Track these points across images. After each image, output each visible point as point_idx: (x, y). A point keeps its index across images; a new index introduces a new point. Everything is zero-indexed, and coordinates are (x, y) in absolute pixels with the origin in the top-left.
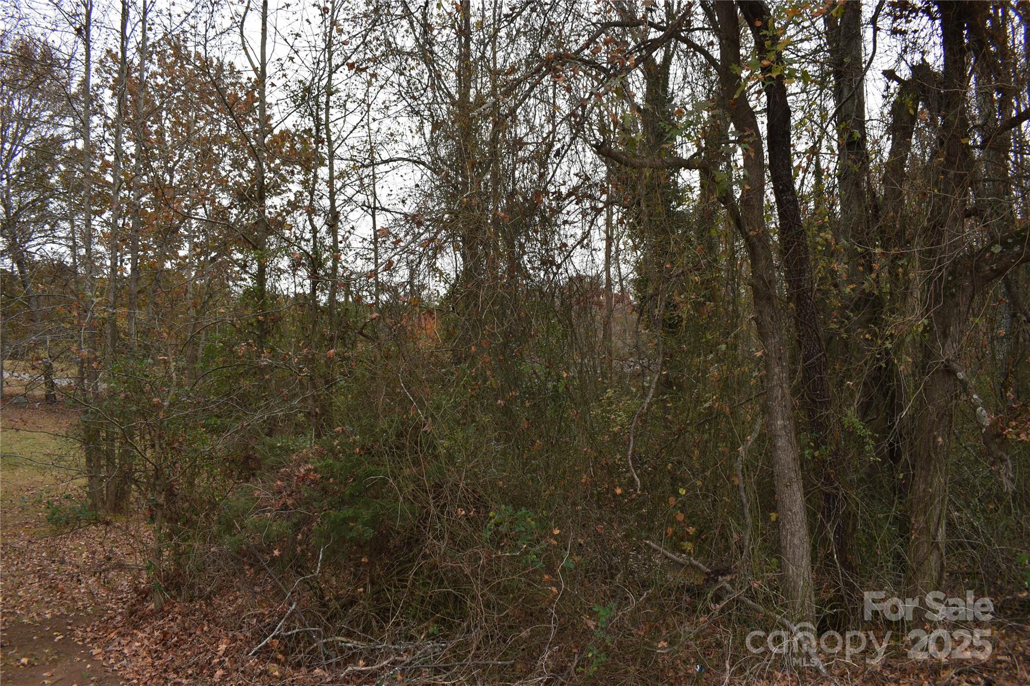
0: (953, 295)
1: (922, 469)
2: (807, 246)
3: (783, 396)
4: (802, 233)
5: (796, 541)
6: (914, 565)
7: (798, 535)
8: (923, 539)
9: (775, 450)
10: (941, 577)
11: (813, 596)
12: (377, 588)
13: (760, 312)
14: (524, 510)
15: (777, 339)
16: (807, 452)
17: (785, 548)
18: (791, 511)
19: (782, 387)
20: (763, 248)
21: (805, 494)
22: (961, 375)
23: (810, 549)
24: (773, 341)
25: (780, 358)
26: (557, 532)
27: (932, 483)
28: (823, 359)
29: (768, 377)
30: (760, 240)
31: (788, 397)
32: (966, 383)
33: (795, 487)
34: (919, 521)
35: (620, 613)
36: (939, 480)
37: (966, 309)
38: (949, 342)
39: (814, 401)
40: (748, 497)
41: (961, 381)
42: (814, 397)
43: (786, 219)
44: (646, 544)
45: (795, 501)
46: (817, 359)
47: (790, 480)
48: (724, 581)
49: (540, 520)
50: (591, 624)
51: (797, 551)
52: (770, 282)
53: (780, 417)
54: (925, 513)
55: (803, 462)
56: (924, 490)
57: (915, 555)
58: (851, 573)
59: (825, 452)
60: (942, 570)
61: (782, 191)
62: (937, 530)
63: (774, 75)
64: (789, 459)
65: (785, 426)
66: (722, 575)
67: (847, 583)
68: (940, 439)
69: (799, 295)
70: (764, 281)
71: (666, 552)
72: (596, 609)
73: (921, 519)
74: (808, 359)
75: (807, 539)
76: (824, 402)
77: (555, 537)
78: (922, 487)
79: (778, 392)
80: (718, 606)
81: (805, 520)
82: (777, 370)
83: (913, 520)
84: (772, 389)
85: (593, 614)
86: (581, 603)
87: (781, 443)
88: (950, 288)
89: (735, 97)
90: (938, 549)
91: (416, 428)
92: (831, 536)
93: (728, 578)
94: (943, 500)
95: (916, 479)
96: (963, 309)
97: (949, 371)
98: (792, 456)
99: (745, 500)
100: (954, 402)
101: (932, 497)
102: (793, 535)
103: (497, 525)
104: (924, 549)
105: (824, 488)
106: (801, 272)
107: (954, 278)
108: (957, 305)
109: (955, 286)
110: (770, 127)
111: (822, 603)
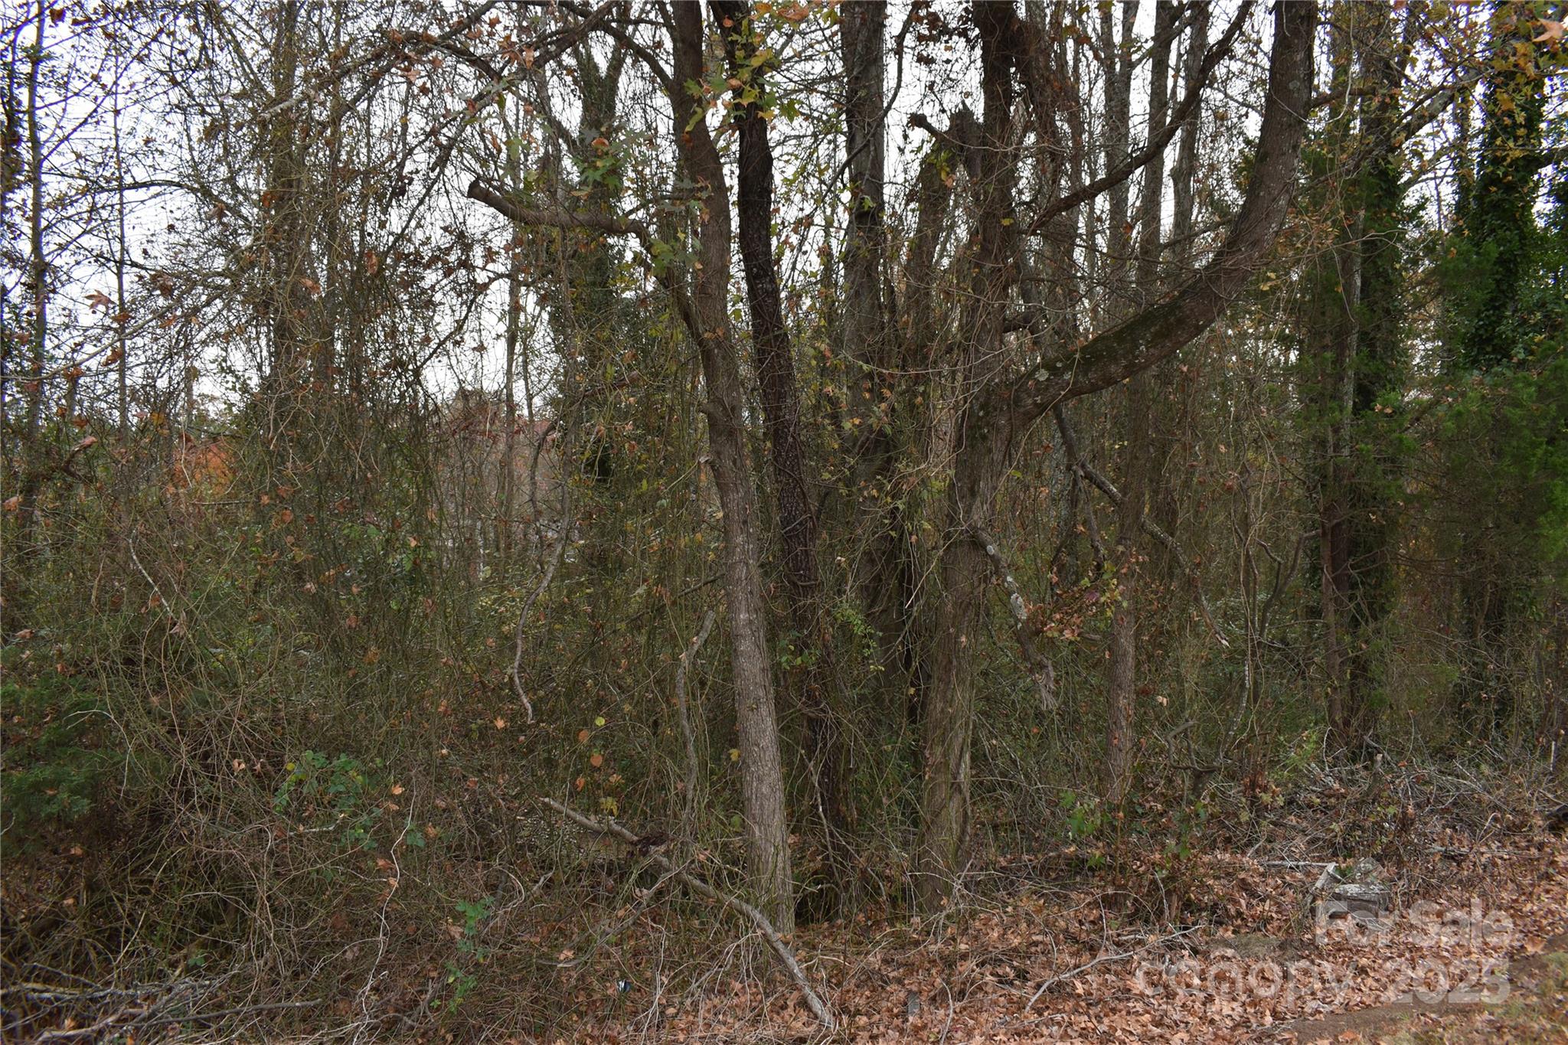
0: (984, 438)
1: (940, 680)
2: (790, 359)
3: (748, 578)
4: (782, 339)
5: (765, 790)
6: (928, 817)
7: (767, 780)
8: (941, 779)
9: (737, 657)
10: (963, 832)
11: (788, 867)
12: (97, 896)
13: (718, 454)
14: (343, 758)
15: (741, 494)
16: (784, 659)
17: (749, 799)
18: (758, 745)
19: (747, 564)
20: (724, 358)
21: (778, 721)
22: (992, 549)
23: (783, 800)
24: (735, 497)
25: (745, 522)
26: (398, 791)
27: (952, 700)
28: (810, 524)
29: (728, 551)
30: (719, 345)
31: (756, 579)
32: (999, 560)
33: (764, 710)
34: (934, 755)
35: (501, 912)
36: (962, 696)
37: (1001, 458)
38: (978, 502)
39: (794, 584)
40: (691, 728)
41: (992, 557)
42: (795, 579)
43: (761, 317)
44: (544, 803)
45: (764, 731)
46: (800, 524)
47: (757, 700)
48: (657, 852)
49: (370, 774)
50: (456, 931)
51: (766, 803)
52: (733, 409)
53: (743, 608)
54: (943, 742)
55: (777, 675)
56: (942, 711)
57: (929, 802)
58: (843, 832)
59: (810, 659)
60: (965, 822)
61: (757, 277)
62: (958, 765)
63: (745, 103)
64: (756, 670)
65: (751, 622)
66: (654, 844)
67: (837, 847)
68: (963, 639)
69: (777, 431)
70: (725, 408)
71: (572, 813)
72: (460, 908)
73: (939, 750)
74: (788, 524)
75: (780, 785)
76: (810, 587)
77: (396, 799)
78: (940, 705)
79: (741, 572)
80: (645, 891)
81: (778, 758)
82: (740, 539)
83: (927, 753)
84: (732, 567)
85: (458, 917)
86: (438, 900)
87: (745, 646)
88: (980, 428)
89: (688, 129)
90: (961, 792)
91: (160, 628)
92: (815, 779)
93: (662, 848)
94: (967, 724)
95: (933, 695)
96: (997, 456)
97: (978, 545)
98: (759, 665)
99: (687, 732)
100: (983, 586)
101: (952, 720)
102: (760, 780)
103: (300, 783)
104: (942, 793)
105: (806, 711)
106: (781, 397)
107: (987, 414)
108: (990, 451)
109: (988, 424)
110: (742, 179)
111: (800, 878)
